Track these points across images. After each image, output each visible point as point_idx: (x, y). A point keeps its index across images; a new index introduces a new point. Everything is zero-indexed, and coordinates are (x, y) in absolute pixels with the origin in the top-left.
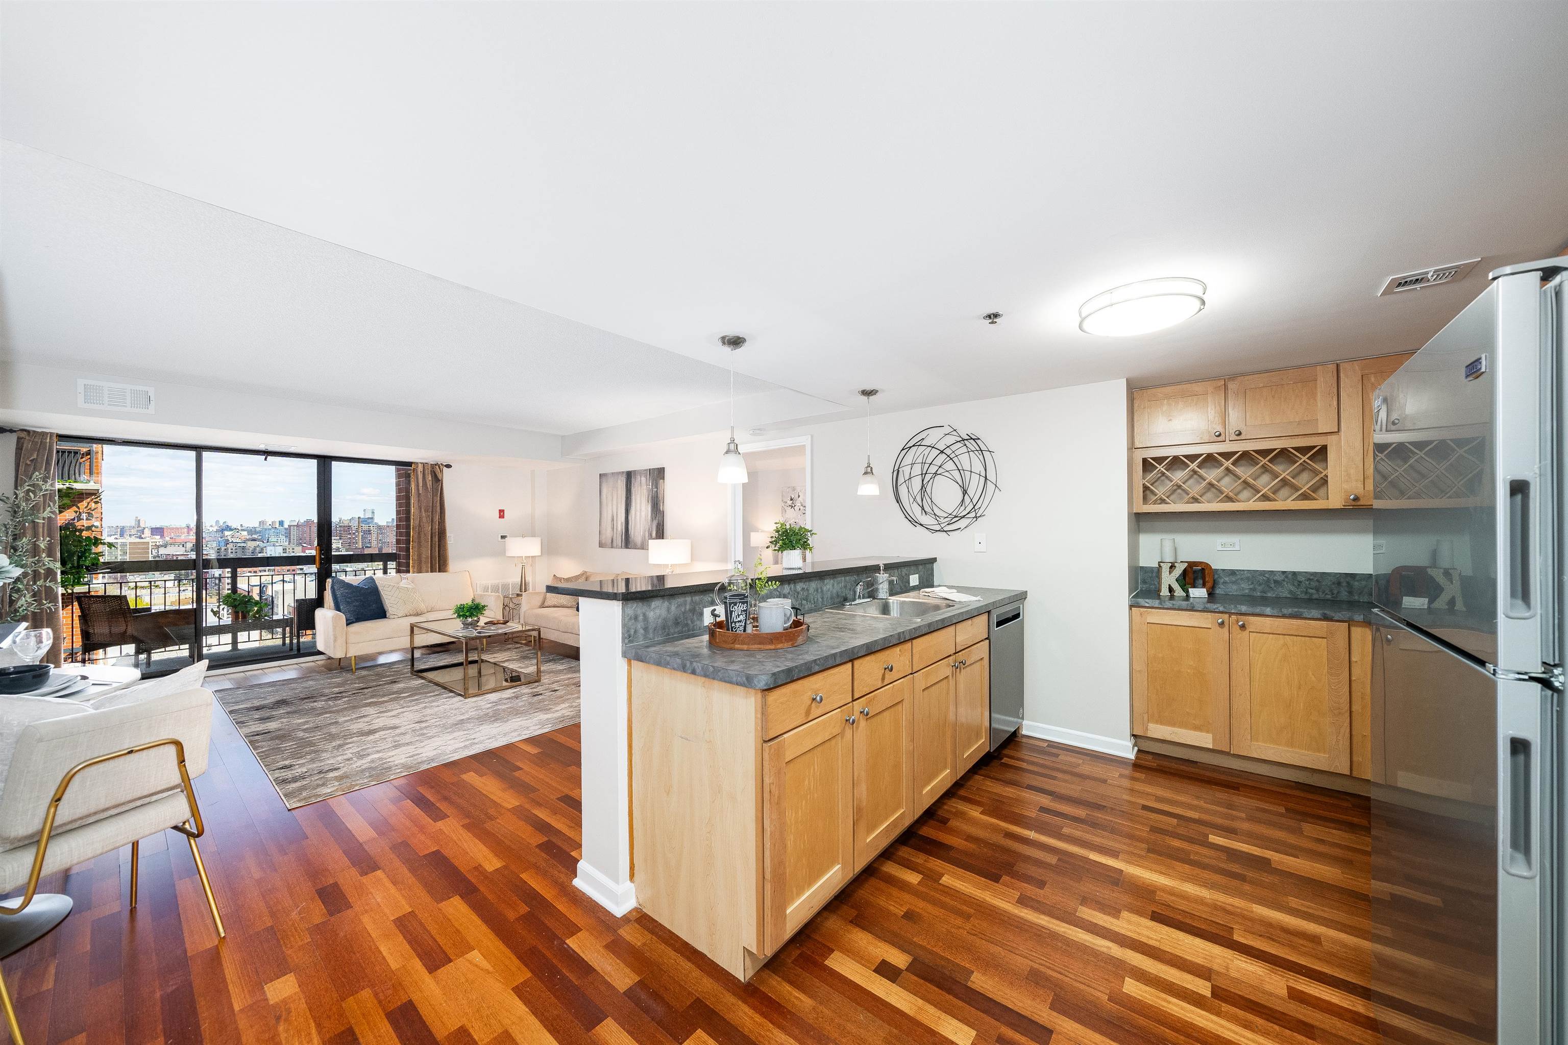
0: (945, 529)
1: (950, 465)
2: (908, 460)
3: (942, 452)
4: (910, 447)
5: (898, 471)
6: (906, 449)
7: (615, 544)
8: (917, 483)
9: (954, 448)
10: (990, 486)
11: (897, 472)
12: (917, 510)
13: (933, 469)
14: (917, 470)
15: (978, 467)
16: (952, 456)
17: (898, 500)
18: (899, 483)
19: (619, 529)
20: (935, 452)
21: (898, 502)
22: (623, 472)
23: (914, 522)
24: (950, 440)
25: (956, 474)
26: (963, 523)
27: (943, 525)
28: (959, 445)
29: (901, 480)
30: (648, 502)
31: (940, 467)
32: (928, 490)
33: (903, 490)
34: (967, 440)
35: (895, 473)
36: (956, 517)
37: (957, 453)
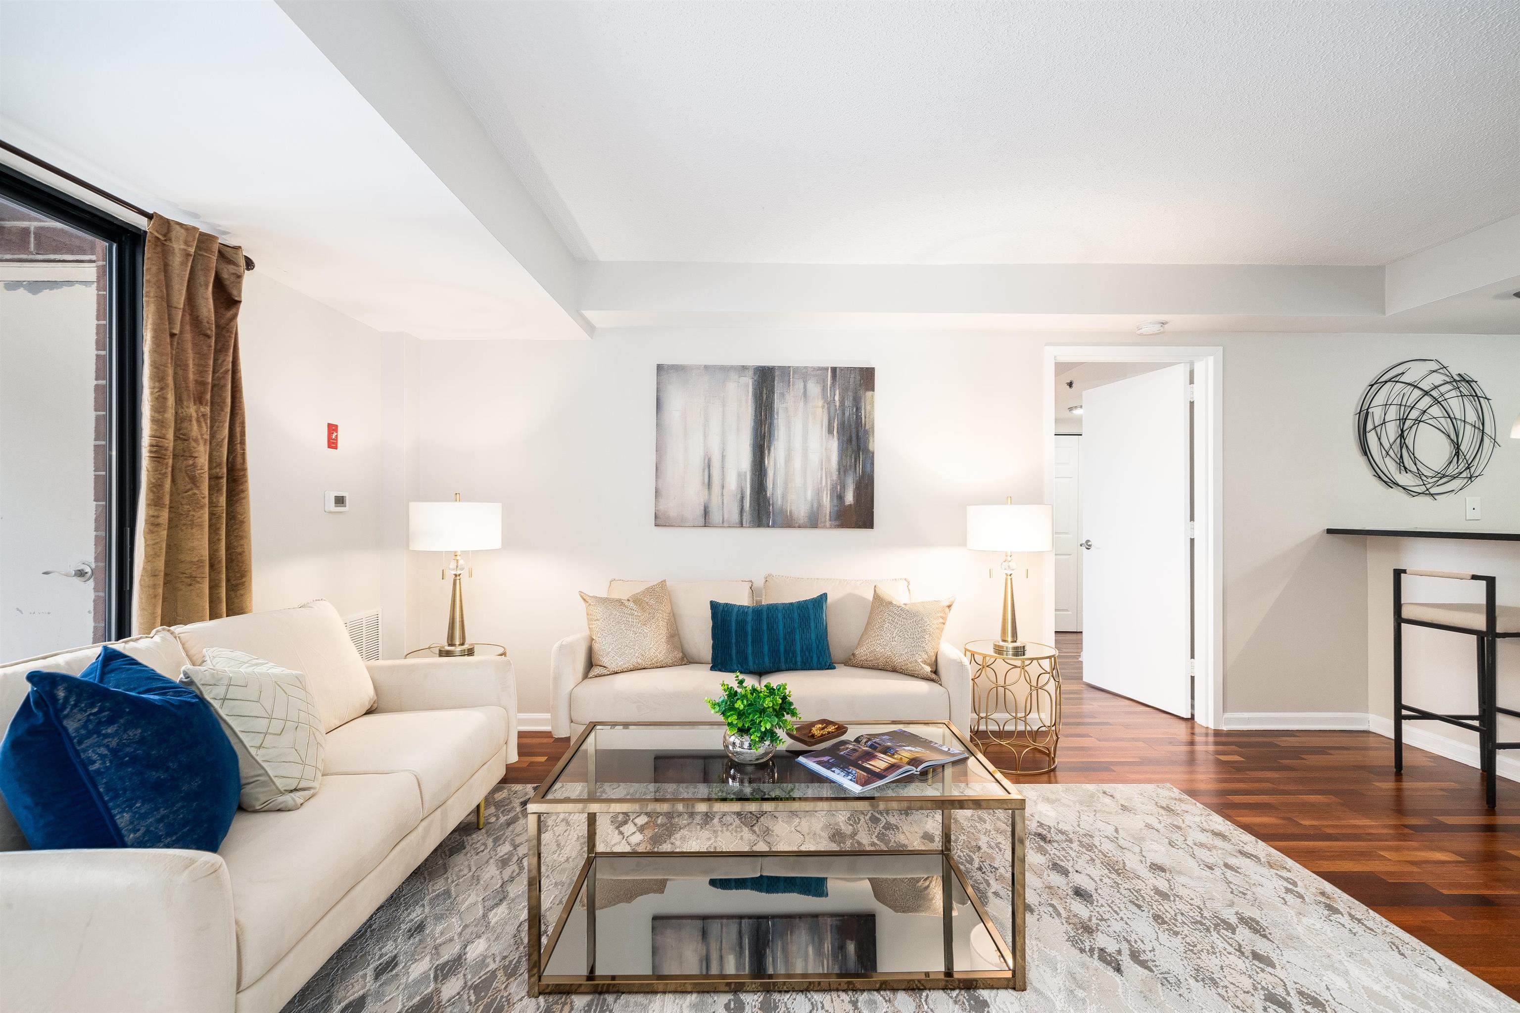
0: (1432, 491)
1: (1436, 411)
2: (1380, 399)
3: (1426, 393)
4: (1386, 382)
5: (1367, 413)
6: (1377, 384)
7: (715, 516)
8: (1392, 430)
9: (1443, 389)
10: (1486, 440)
11: (1363, 416)
12: (1391, 467)
13: (1414, 414)
14: (1392, 413)
15: (1472, 417)
16: (1440, 400)
17: (1365, 450)
18: (1368, 429)
19: (732, 484)
20: (1417, 393)
21: (1365, 454)
22: (744, 368)
23: (1391, 483)
24: (1438, 379)
25: (1446, 424)
26: (1456, 484)
27: (1428, 486)
28: (1448, 387)
29: (1370, 426)
30: (830, 431)
31: (1425, 412)
32: (1409, 441)
33: (1372, 438)
34: (1459, 381)
35: (1363, 414)
36: (1444, 476)
37: (1446, 396)
